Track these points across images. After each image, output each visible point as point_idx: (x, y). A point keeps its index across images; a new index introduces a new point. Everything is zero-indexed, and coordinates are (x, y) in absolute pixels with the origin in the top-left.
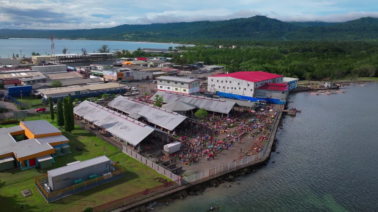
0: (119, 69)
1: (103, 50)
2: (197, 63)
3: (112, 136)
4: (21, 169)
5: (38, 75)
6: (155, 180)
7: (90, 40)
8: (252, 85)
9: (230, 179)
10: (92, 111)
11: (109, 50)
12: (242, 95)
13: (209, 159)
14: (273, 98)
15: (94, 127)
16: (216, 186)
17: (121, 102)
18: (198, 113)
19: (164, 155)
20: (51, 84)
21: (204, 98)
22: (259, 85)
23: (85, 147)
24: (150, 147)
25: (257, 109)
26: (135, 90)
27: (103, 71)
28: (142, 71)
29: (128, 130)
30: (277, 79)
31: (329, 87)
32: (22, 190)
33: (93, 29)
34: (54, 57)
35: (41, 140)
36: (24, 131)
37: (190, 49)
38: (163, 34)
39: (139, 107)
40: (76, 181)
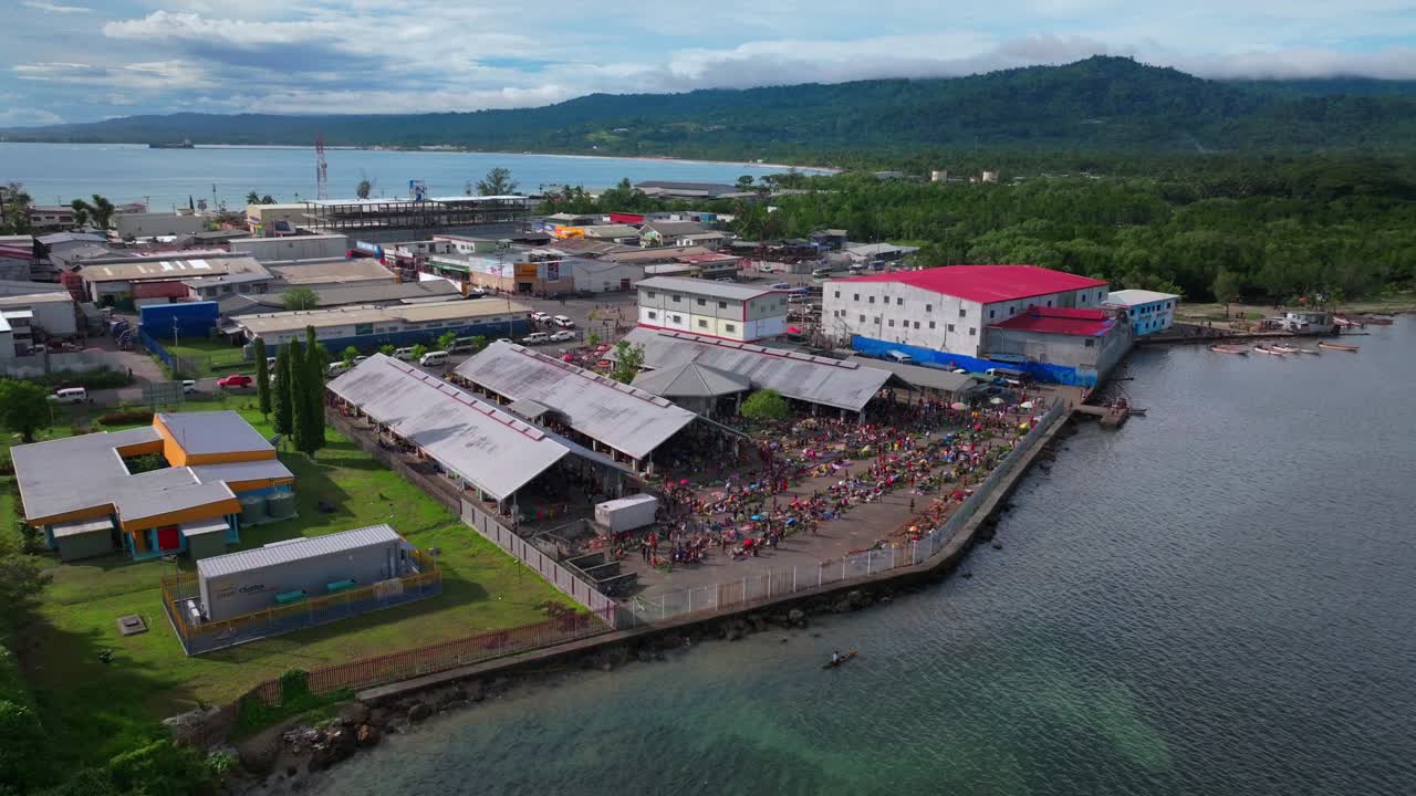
0: (527, 253)
1: (493, 185)
2: (822, 235)
3: (443, 472)
4: (132, 559)
5: (244, 266)
6: (537, 608)
7: (469, 150)
8: (975, 312)
9: (789, 621)
10: (391, 389)
11: (512, 187)
12: (938, 349)
13: (741, 553)
14: (1053, 360)
15: (392, 441)
16: (737, 638)
17: (498, 363)
18: (752, 404)
19: (594, 535)
20: (285, 298)
21: (786, 356)
22: (1003, 313)
23: (345, 503)
24: (554, 508)
25: (977, 398)
26: (567, 324)
27: (471, 259)
28: (608, 261)
29: (491, 450)
30: (1080, 294)
31: (1299, 327)
32: (119, 616)
33: (483, 110)
34: (315, 209)
35: (205, 471)
36: (161, 443)
37: (815, 183)
38: (733, 129)
39: (552, 378)
40: (281, 598)
